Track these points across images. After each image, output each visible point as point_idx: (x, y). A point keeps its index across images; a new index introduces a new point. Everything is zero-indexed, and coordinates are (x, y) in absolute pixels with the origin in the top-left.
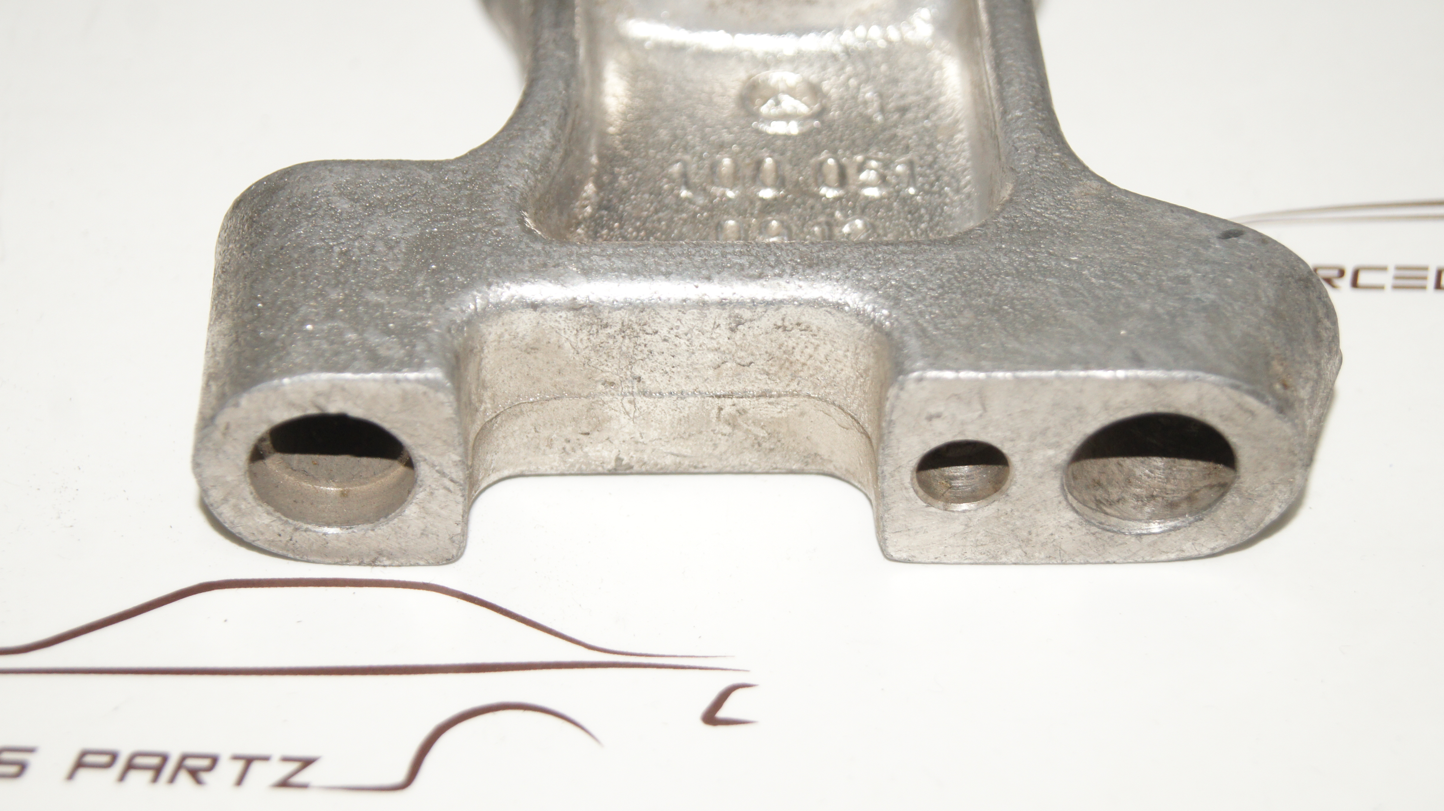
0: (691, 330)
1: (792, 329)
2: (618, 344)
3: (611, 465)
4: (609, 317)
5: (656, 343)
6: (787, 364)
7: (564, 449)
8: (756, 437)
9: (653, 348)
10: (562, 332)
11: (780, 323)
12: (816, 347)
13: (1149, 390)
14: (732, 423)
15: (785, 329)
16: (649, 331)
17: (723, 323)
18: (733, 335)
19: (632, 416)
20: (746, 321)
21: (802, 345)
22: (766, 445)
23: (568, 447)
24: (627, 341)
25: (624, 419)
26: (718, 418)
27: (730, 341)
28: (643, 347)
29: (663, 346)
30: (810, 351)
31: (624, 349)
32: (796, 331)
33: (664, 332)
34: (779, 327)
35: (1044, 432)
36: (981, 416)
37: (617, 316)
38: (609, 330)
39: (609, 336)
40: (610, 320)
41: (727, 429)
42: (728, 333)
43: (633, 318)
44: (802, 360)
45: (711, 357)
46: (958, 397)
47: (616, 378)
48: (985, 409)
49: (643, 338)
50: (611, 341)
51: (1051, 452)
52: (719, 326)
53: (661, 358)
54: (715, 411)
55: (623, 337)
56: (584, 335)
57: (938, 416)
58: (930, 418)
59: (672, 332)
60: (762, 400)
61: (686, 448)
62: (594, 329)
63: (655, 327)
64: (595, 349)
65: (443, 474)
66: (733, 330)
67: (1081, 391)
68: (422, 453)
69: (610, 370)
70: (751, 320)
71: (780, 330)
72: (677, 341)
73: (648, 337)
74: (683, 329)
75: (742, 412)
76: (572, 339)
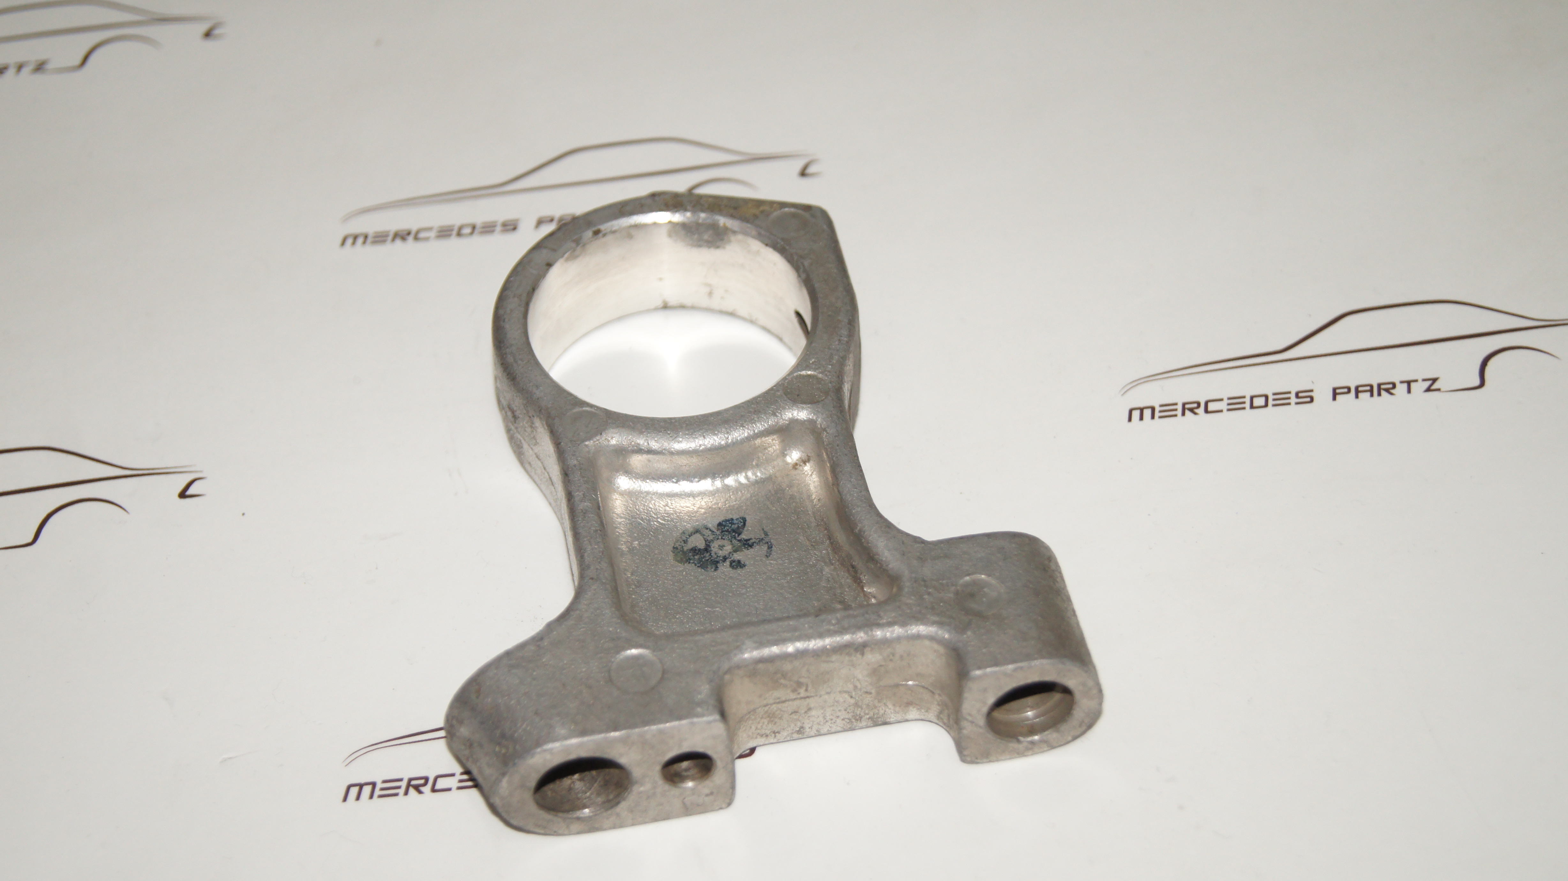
0: (825, 723)
1: (770, 733)
2: (863, 711)
3: (867, 650)
4: (868, 722)
5: (844, 715)
6: (771, 715)
7: (893, 656)
8: (785, 678)
9: (844, 712)
10: (892, 711)
11: (777, 734)
12: (757, 729)
13: (596, 826)
14: (799, 684)
15: (774, 732)
16: (846, 720)
17: (807, 730)
18: (801, 725)
19: (855, 679)
20: (795, 732)
21: (764, 726)
22: (779, 675)
23: (891, 657)
24: (858, 713)
25: (860, 676)
26: (807, 686)
27: (802, 722)
28: (850, 712)
29: (839, 714)
30: (759, 726)
31: (860, 709)
32: (768, 732)
33: (839, 721)
34: (777, 732)
35: (648, 797)
36: (684, 798)
37: (864, 724)
38: (868, 716)
39: (868, 714)
40: (867, 721)
41: (802, 680)
42: (804, 726)
43: (855, 724)
44: (763, 720)
45: (813, 713)
46: (698, 805)
47: (864, 696)
48: (684, 803)
49: (850, 716)
50: (867, 712)
51: (642, 789)
52: (809, 728)
53: (840, 708)
54: (809, 688)
55: (860, 714)
56: (882, 712)
57: (707, 795)
58: (712, 793)
59: (834, 721)
60: (784, 699)
61: (824, 667)
62: (876, 716)
63: (844, 722)
64: (876, 707)
65: (972, 722)
66: (802, 727)
67: (633, 819)
68: (981, 730)
69: (868, 699)
70: (792, 733)
71: (776, 731)
72: (831, 717)
73: (847, 717)
74: (829, 724)
75: (794, 691)
76: (887, 710)
